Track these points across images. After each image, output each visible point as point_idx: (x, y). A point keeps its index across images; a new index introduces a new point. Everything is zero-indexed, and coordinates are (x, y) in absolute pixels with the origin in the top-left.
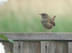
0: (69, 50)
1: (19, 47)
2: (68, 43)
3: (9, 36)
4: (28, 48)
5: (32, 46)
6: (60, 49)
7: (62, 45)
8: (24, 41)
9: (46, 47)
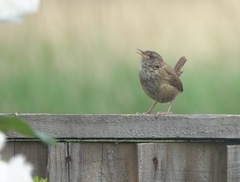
0: (230, 171)
1: (68, 159)
2: (226, 149)
3: (35, 124)
4: (97, 165)
5: (110, 157)
6: (201, 169)
7: (208, 153)
8: (83, 141)
9: (155, 160)
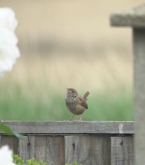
0: (112, 150)
1: (29, 144)
2: (110, 139)
3: (12, 126)
4: (44, 147)
5: (51, 143)
6: (97, 149)
7: (101, 141)
8: (37, 135)
9: (74, 145)
